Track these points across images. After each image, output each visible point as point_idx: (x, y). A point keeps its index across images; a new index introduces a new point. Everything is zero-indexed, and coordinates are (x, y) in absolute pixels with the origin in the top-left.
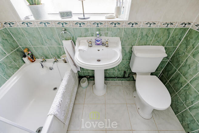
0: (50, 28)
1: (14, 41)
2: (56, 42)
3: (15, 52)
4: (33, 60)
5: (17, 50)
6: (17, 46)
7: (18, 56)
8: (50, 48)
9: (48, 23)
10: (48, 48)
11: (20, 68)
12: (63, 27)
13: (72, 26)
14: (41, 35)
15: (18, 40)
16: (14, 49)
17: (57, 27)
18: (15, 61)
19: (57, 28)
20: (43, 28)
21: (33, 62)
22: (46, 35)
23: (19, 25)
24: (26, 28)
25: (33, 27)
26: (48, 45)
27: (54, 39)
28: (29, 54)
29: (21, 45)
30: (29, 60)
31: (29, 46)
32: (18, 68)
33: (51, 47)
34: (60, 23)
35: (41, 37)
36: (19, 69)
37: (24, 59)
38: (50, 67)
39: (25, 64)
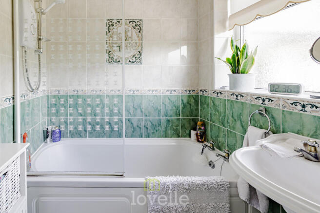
0: (242, 102)
1: (197, 109)
2: (243, 126)
3: (190, 119)
4: (200, 140)
5: (193, 120)
6: (197, 116)
7: (188, 125)
8: (229, 133)
9: (242, 96)
10: (227, 132)
11: (181, 138)
12: (262, 105)
13: (281, 106)
14: (225, 110)
15: (201, 110)
16: (191, 116)
17: (252, 103)
18: (182, 127)
19: (252, 105)
20: (232, 101)
21: (198, 141)
22: (231, 112)
23: (210, 94)
24: (214, 98)
25: (222, 98)
26: (228, 127)
27: (241, 121)
28: (200, 129)
29: (201, 117)
30: (195, 136)
31: (206, 120)
32: (179, 136)
33: (231, 132)
34: (260, 99)
35: (225, 112)
36: (179, 138)
37: (192, 131)
38: (211, 161)
39: (189, 138)
